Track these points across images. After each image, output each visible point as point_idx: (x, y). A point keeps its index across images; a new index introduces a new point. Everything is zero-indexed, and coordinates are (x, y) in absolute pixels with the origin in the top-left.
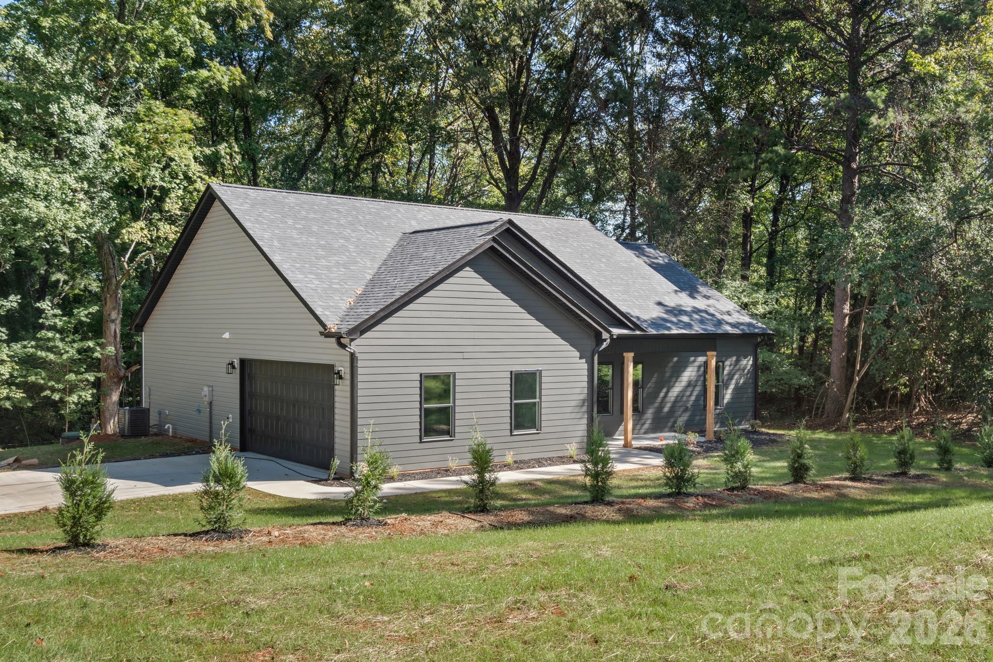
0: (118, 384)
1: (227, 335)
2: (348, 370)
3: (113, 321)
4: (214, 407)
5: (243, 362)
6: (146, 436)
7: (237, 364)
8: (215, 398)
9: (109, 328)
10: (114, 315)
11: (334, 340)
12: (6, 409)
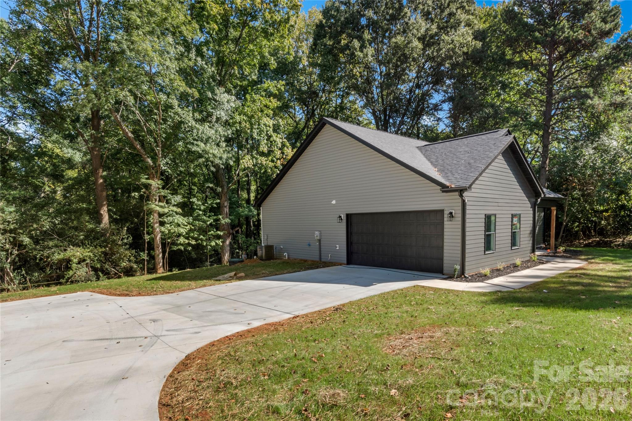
0: (229, 237)
1: (334, 202)
2: (460, 212)
3: (226, 207)
4: (322, 242)
5: (348, 216)
7: (344, 217)
8: (322, 237)
9: (224, 210)
10: (226, 204)
12: (182, 250)
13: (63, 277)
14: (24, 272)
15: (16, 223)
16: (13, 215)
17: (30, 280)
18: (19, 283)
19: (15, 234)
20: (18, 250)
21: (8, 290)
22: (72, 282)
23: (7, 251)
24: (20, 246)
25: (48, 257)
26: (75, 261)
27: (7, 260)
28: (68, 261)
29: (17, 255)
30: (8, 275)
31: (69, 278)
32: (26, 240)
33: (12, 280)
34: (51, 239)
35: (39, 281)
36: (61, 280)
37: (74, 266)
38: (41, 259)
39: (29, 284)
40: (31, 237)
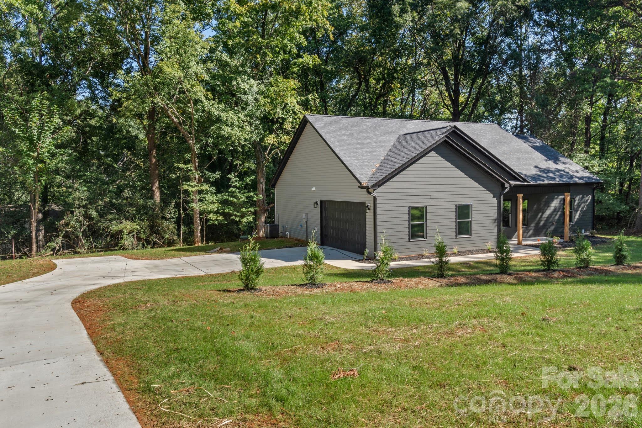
0: (264, 213)
1: (314, 189)
2: (372, 205)
3: (262, 183)
4: (308, 224)
5: (321, 202)
6: (277, 238)
7: (319, 203)
8: (308, 219)
9: (260, 186)
10: (262, 180)
11: (365, 190)
12: (216, 225)
13: (118, 246)
14: (91, 240)
15: (87, 200)
16: (86, 193)
17: (95, 246)
18: (88, 249)
19: (87, 208)
20: (88, 222)
21: (80, 253)
22: (123, 249)
23: (80, 222)
24: (90, 218)
25: (108, 228)
26: (126, 232)
27: (81, 229)
28: (121, 232)
29: (88, 226)
30: (81, 241)
31: (122, 246)
32: (94, 214)
33: (83, 245)
34: (111, 213)
35: (102, 248)
36: (116, 248)
37: (125, 236)
38: (103, 230)
39: (94, 249)
40: (97, 211)
